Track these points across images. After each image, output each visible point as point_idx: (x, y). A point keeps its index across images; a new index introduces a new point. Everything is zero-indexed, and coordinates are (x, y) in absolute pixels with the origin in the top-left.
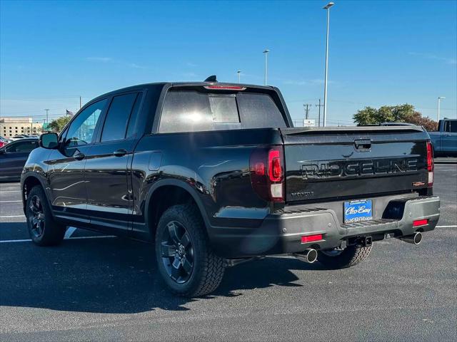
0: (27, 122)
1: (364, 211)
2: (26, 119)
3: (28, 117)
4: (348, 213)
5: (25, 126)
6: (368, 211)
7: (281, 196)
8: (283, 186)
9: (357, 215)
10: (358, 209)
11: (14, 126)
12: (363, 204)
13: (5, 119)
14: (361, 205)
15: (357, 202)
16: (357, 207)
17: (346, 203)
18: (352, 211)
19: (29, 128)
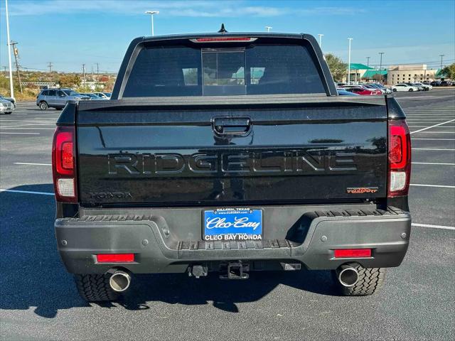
0: (421, 69)
1: (246, 225)
2: (420, 66)
3: (422, 64)
4: (210, 226)
5: (418, 73)
6: (255, 225)
7: (73, 195)
8: (75, 183)
9: (232, 230)
10: (233, 221)
11: (407, 74)
12: (244, 215)
13: (400, 67)
14: (239, 216)
15: (230, 211)
16: (230, 218)
17: (207, 211)
18: (220, 223)
19: (422, 75)
